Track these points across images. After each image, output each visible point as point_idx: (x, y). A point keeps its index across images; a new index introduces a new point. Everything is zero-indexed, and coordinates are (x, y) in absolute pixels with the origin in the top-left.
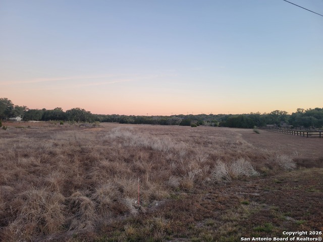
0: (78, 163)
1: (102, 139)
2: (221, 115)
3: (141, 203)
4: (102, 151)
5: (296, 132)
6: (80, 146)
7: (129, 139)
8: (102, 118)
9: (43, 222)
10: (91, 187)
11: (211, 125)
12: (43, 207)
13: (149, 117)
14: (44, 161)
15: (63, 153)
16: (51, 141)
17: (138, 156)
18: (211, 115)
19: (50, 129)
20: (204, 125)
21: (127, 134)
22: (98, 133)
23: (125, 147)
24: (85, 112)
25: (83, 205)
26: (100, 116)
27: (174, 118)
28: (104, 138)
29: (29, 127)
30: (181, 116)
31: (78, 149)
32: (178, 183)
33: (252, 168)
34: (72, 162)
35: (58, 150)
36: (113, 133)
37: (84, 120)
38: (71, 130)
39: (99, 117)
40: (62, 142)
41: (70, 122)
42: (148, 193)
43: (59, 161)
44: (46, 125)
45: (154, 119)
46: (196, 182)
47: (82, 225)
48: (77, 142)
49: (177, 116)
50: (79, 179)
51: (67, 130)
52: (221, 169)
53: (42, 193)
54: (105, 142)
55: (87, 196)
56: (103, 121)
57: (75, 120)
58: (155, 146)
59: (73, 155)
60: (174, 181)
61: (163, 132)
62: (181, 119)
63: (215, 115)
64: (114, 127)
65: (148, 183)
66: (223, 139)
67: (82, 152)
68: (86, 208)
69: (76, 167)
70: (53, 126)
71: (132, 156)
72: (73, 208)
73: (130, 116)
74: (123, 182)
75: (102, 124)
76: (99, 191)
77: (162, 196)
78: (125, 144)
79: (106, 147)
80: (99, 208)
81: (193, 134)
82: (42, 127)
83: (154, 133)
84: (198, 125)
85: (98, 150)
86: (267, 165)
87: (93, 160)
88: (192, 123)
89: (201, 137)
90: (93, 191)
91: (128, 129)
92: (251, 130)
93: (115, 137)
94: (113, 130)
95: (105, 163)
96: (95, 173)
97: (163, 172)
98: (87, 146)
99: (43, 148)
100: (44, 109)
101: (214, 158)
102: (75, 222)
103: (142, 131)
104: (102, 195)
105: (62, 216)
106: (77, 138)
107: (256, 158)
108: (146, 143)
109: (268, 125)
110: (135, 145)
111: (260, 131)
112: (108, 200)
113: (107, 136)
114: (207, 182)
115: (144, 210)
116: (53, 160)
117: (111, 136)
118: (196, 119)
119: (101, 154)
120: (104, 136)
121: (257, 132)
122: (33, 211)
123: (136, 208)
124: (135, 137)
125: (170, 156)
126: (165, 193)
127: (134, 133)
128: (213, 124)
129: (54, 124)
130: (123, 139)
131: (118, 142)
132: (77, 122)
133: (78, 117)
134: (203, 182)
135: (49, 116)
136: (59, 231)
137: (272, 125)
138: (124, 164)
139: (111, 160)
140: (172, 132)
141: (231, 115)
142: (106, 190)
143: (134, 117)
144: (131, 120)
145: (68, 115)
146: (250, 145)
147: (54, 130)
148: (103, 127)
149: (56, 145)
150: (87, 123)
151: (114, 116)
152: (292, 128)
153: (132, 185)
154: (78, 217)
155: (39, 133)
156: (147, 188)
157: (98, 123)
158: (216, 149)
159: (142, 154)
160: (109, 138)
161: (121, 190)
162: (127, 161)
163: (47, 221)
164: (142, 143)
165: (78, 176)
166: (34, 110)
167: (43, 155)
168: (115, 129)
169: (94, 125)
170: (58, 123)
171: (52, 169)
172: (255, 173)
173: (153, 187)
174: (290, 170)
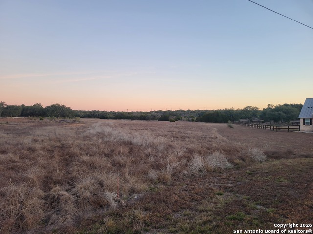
0: (57, 158)
1: (82, 134)
2: (198, 111)
3: (121, 196)
4: (82, 146)
5: (267, 127)
6: (60, 141)
7: (110, 134)
8: (82, 114)
9: (22, 217)
10: (71, 182)
11: (189, 121)
12: (22, 203)
13: (129, 113)
14: (22, 157)
15: (43, 149)
16: (30, 137)
17: (118, 150)
18: (189, 111)
19: (30, 124)
20: (182, 120)
21: (108, 130)
22: (78, 129)
23: (105, 142)
24: (66, 108)
25: (62, 200)
26: (81, 111)
27: (153, 113)
28: (85, 134)
29: (7, 123)
30: (160, 112)
31: (58, 144)
32: (157, 176)
33: (226, 160)
34: (52, 157)
35: (37, 146)
36: (94, 128)
37: (63, 116)
38: (51, 125)
39: (79, 113)
40: (42, 138)
41: (49, 118)
42: (127, 186)
43: (38, 156)
44: (25, 121)
45: (133, 115)
46: (174, 174)
47: (62, 220)
48: (57, 138)
49: (156, 112)
50: (58, 175)
51: (46, 126)
52: (198, 162)
53: (21, 189)
54: (86, 138)
55: (67, 191)
56: (83, 117)
57: (55, 116)
58: (135, 141)
59: (53, 151)
60: (153, 174)
61: (142, 128)
62: (160, 115)
63: (192, 111)
64: (94, 123)
65: (128, 177)
66: (200, 133)
67: (62, 147)
68: (66, 203)
69: (56, 162)
70: (33, 122)
71: (112, 151)
72: (53, 203)
73: (111, 112)
74: (103, 177)
75: (82, 120)
76: (79, 186)
77: (141, 189)
78: (106, 140)
79: (86, 143)
80: (79, 202)
81: (172, 129)
82: (22, 123)
83: (134, 128)
84: (176, 121)
85: (78, 146)
86: (240, 158)
87: (73, 156)
88: (171, 118)
89: (179, 132)
90: (73, 186)
91: (108, 125)
92: (226, 125)
93: (95, 133)
94: (93, 125)
95: (86, 158)
96: (75, 168)
97: (142, 166)
98: (67, 142)
99: (22, 144)
100: (23, 105)
101: (191, 151)
102: (54, 217)
103: (122, 126)
104: (82, 190)
105: (41, 212)
106: (57, 134)
107: (230, 151)
108: (126, 138)
109: (241, 120)
110: (116, 140)
111: (234, 125)
112: (88, 194)
113: (88, 132)
114: (184, 175)
115: (123, 203)
116: (32, 155)
117: (92, 131)
118: (174, 115)
119: (81, 149)
120: (85, 131)
121: (231, 127)
122: (11, 207)
123: (116, 201)
124: (115, 132)
125: (149, 150)
126: (144, 186)
127: (115, 128)
128: (190, 119)
129: (33, 120)
130: (103, 134)
131: (99, 137)
132: (57, 118)
133: (58, 113)
134: (181, 175)
135: (29, 112)
136: (38, 227)
137: (245, 120)
138: (104, 159)
139: (91, 155)
140: (151, 127)
141: (207, 110)
142: (85, 184)
143: (114, 113)
144: (111, 116)
145: (48, 110)
146: (225, 139)
147: (33, 126)
148: (83, 123)
149: (35, 141)
150: (67, 119)
151: (94, 111)
152: (263, 122)
153: (112, 179)
154: (58, 212)
155: (18, 129)
156: (126, 181)
157: (78, 119)
158: (193, 143)
159: (122, 149)
160: (90, 133)
161: (101, 184)
162: (107, 155)
163: (26, 217)
164: (122, 138)
165: (58, 171)
166: (13, 106)
167: (22, 151)
168: (95, 124)
169: (74, 121)
170: (37, 119)
171: (31, 165)
172: (229, 165)
173: (132, 180)
174: (261, 162)
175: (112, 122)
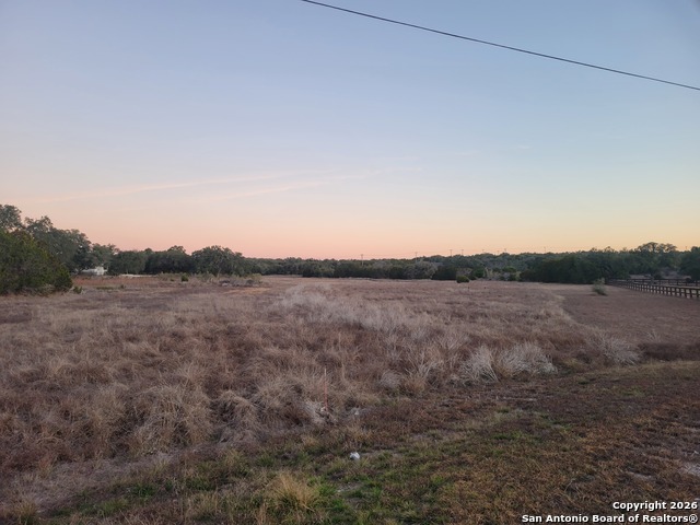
0: (223, 352)
1: (266, 310)
2: (527, 255)
4: (267, 331)
6: (225, 322)
7: (320, 309)
8: (266, 266)
11: (502, 279)
13: (366, 263)
15: (197, 335)
17: (332, 338)
18: (505, 255)
19: (164, 290)
20: (486, 278)
21: (318, 299)
22: (258, 299)
23: (310, 325)
24: (232, 255)
25: (239, 409)
26: (262, 261)
27: (420, 263)
28: (271, 308)
29: (122, 287)
30: (436, 259)
31: (222, 327)
32: (398, 382)
33: (544, 358)
35: (187, 329)
36: (289, 296)
37: (228, 271)
38: (204, 291)
39: (259, 265)
40: (189, 316)
41: (200, 275)
42: (343, 395)
44: (154, 283)
45: (375, 266)
46: (431, 381)
48: (219, 316)
51: (196, 292)
54: (272, 316)
56: (268, 273)
57: (211, 271)
58: (368, 322)
59: (216, 339)
60: (391, 379)
61: (391, 295)
62: (435, 266)
63: (513, 256)
64: (290, 285)
65: (345, 381)
67: (230, 333)
69: (222, 355)
70: (169, 285)
71: (322, 340)
73: (326, 260)
74: (302, 379)
75: (266, 279)
78: (311, 319)
79: (273, 325)
81: (456, 299)
82: (148, 288)
83: (373, 295)
84: (473, 279)
85: (259, 330)
86: (580, 356)
87: (251, 347)
88: (459, 274)
89: (470, 304)
91: (319, 290)
93: (291, 306)
94: (288, 291)
95: (274, 351)
98: (238, 323)
99: (159, 326)
100: (148, 250)
103: (349, 292)
104: (268, 396)
106: (218, 308)
108: (352, 316)
110: (330, 321)
113: (276, 304)
114: (452, 383)
117: (285, 303)
118: (468, 266)
119: (265, 336)
120: (271, 303)
121: (601, 293)
124: (332, 305)
127: (332, 297)
128: (506, 275)
129: (169, 281)
130: (308, 309)
131: (298, 315)
132: (215, 275)
133: (217, 264)
134: (444, 382)
135: (159, 263)
137: (642, 277)
138: (306, 352)
139: (282, 347)
140: (411, 295)
141: (550, 254)
143: (334, 263)
144: (326, 270)
145: (197, 260)
147: (171, 293)
148: (267, 285)
150: (235, 278)
151: (291, 260)
155: (143, 299)
156: (341, 388)
157: (257, 276)
159: (340, 336)
160: (282, 307)
161: (299, 390)
162: (312, 348)
164: (344, 316)
166: (130, 253)
167: (163, 338)
168: (293, 288)
169: (250, 282)
170: (177, 278)
171: (183, 360)
172: (549, 367)
173: (352, 388)
174: (624, 365)
175: (328, 284)
